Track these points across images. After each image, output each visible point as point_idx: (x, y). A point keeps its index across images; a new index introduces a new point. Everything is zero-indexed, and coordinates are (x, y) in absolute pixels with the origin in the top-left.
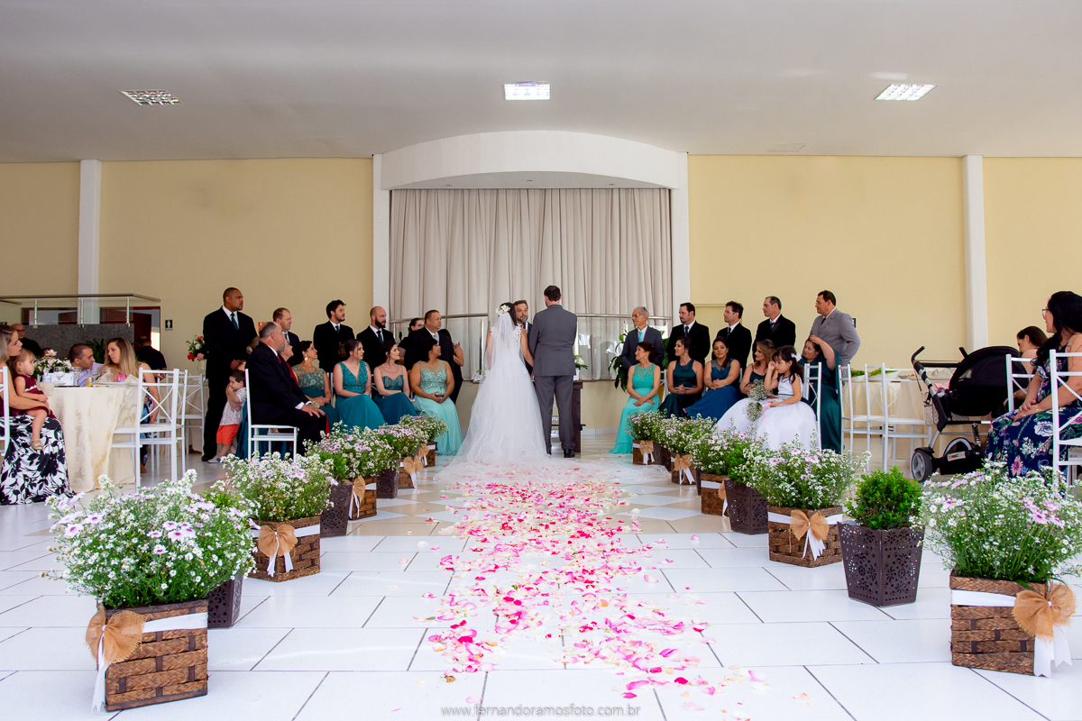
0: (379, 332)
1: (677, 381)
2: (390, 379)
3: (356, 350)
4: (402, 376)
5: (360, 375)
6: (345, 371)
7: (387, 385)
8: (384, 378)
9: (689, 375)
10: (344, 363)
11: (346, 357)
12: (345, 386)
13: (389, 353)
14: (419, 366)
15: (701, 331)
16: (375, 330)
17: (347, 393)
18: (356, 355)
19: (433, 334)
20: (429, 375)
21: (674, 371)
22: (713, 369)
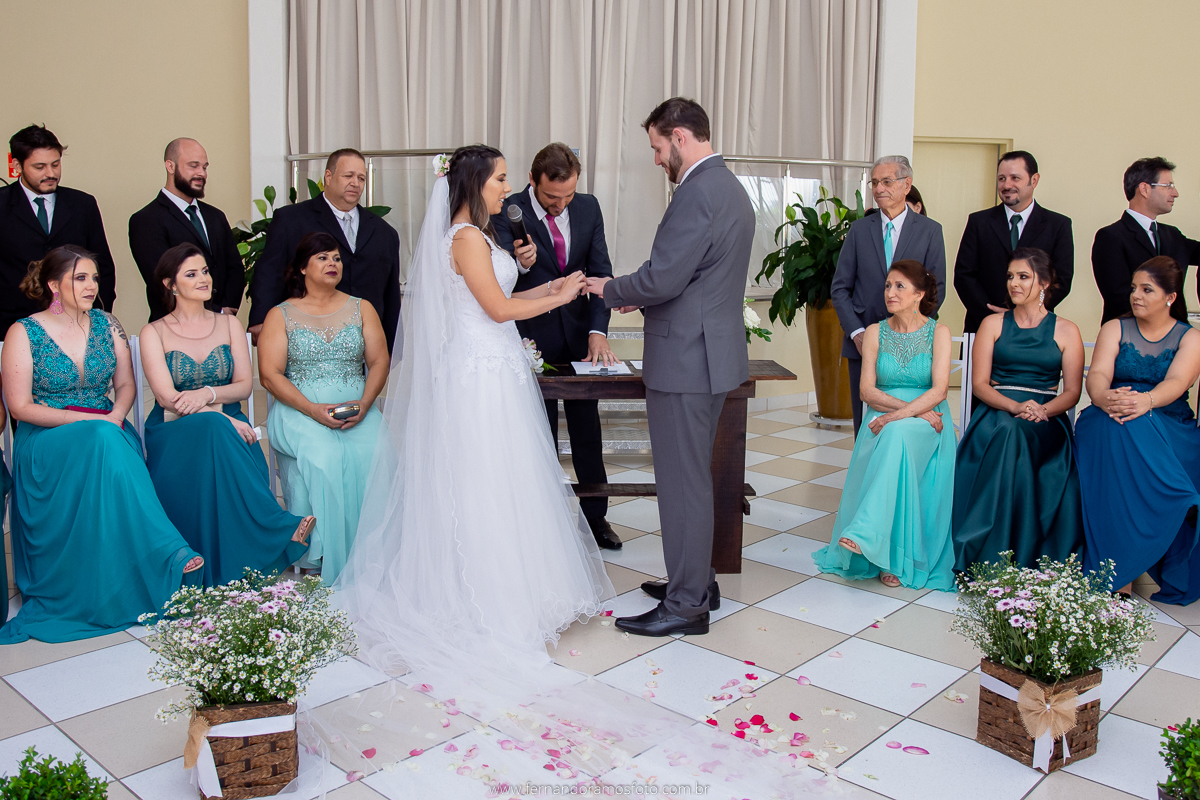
0: (191, 209)
1: (1003, 367)
2: (186, 359)
3: (67, 277)
4: (227, 349)
5: (89, 358)
6: (41, 346)
7: (181, 378)
8: (169, 357)
9: (1044, 355)
10: (37, 317)
11: (44, 302)
12: (41, 391)
13: (173, 281)
14: (286, 316)
15: (1052, 234)
16: (182, 204)
17: (44, 413)
18: (68, 296)
19: (339, 214)
20: (307, 342)
21: (997, 343)
22: (1122, 345)
